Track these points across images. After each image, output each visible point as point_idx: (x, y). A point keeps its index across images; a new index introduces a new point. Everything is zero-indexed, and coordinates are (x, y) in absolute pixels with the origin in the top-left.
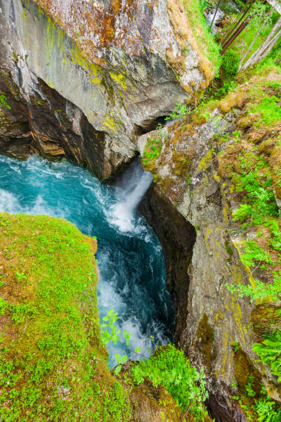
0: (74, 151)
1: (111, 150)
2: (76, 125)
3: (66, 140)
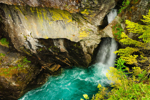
0: (64, 61)
1: (87, 47)
2: (62, 48)
3: (58, 59)
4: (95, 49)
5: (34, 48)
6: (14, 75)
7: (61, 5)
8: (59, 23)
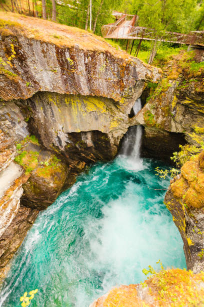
0: (89, 157)
1: (114, 138)
2: (89, 142)
3: (83, 155)
4: (121, 139)
5: (64, 144)
6: (52, 175)
7: (108, 94)
8: (92, 114)
